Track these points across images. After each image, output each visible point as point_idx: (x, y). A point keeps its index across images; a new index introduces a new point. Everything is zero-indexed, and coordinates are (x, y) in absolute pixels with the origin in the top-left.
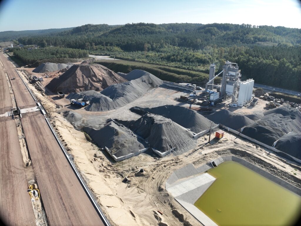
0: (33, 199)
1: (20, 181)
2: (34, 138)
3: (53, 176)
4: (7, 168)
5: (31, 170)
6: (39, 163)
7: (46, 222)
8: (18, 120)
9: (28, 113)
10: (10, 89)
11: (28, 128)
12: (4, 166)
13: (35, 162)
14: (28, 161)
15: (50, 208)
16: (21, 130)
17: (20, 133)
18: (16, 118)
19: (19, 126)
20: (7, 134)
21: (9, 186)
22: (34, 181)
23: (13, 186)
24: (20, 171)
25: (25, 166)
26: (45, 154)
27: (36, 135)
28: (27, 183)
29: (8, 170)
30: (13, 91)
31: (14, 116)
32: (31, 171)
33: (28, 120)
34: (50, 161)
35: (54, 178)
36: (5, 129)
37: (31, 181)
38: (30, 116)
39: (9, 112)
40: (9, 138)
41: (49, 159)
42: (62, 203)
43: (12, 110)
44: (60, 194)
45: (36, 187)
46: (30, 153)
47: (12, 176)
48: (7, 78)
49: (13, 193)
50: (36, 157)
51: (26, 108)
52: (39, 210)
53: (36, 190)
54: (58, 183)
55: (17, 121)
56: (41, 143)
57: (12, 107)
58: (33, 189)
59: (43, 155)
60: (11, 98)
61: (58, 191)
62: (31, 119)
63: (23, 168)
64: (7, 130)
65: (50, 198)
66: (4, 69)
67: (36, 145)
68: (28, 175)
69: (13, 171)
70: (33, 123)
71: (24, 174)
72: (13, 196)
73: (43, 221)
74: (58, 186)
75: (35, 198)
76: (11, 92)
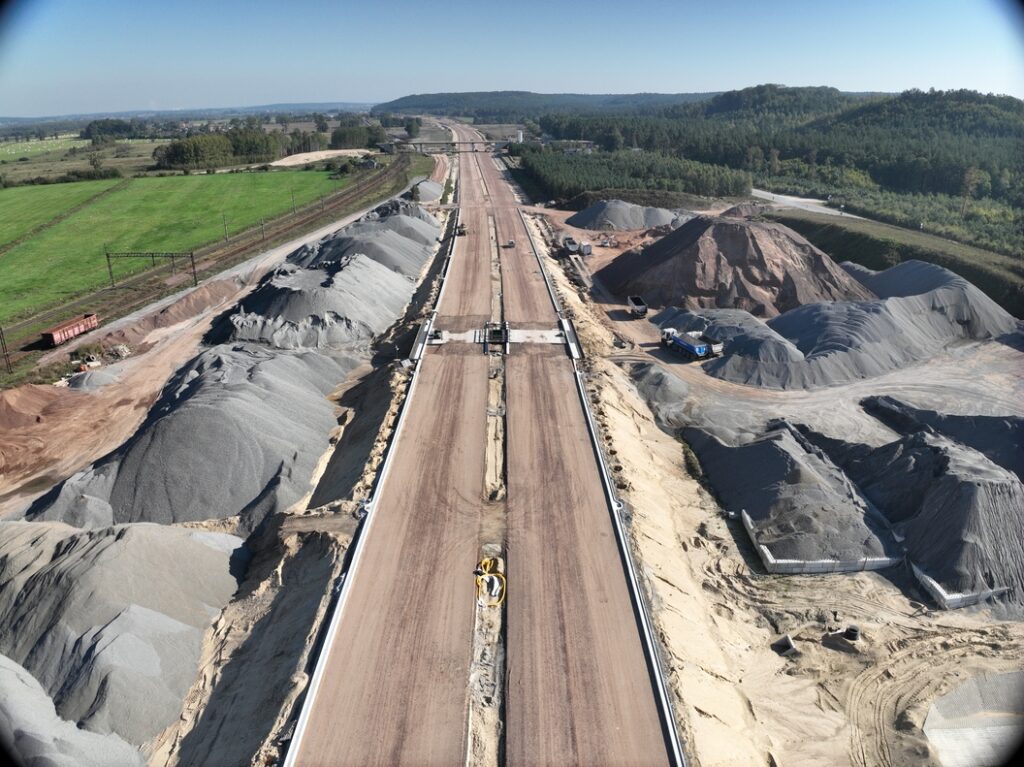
0: (483, 600)
1: (461, 537)
2: (529, 423)
3: (556, 552)
4: (435, 486)
5: (500, 513)
6: (527, 501)
7: (498, 682)
8: (499, 358)
9: (530, 345)
10: (493, 264)
11: (521, 388)
12: (430, 481)
13: (517, 495)
14: (498, 484)
15: (522, 645)
16: (500, 392)
17: (494, 400)
18: (493, 352)
19: (495, 376)
20: (459, 393)
21: (428, 541)
22: (498, 548)
23: (439, 545)
24: (467, 508)
25: (486, 498)
26: (549, 478)
27: (538, 416)
28: (480, 549)
29: (439, 495)
30: (500, 271)
31: (490, 347)
32: (499, 519)
33: (524, 365)
34: (559, 505)
35: (556, 559)
36: (458, 377)
37: (490, 545)
38: (531, 356)
39: (478, 331)
40: (462, 403)
41: (559, 496)
42: (559, 644)
43: (486, 326)
44: (561, 615)
45: (501, 568)
46: (509, 465)
47: (444, 515)
48: (492, 230)
49: (434, 565)
50: (522, 481)
51: (527, 328)
52: (490, 639)
53: (498, 577)
54: (564, 577)
55: (494, 360)
56: (548, 443)
57: (488, 318)
58: (489, 572)
59: (543, 480)
60: (492, 293)
61: (558, 603)
62: (532, 365)
63: (480, 503)
64: (462, 380)
65: (531, 615)
66: (488, 205)
67: (531, 445)
68: (488, 527)
69: (449, 501)
70: (536, 377)
71: (479, 520)
72: (431, 574)
73: (490, 677)
74: (563, 588)
75: (490, 600)
76: (496, 274)
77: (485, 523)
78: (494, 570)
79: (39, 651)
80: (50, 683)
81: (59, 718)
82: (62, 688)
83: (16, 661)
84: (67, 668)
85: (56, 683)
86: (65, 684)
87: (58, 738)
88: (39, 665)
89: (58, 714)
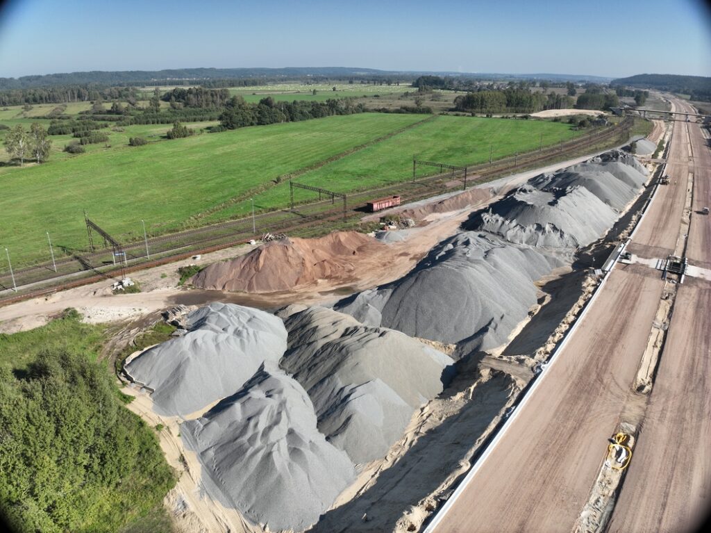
0: (610, 462)
1: (606, 411)
2: (686, 341)
3: (679, 447)
4: (597, 368)
5: (643, 404)
6: (667, 401)
7: (601, 525)
8: (673, 285)
9: (702, 280)
10: (685, 211)
11: (686, 313)
12: (594, 362)
13: (660, 394)
14: (647, 381)
15: (629, 506)
16: (668, 311)
17: (661, 316)
18: (670, 279)
19: (667, 298)
20: (634, 304)
21: (581, 404)
22: (633, 429)
23: (588, 410)
24: (618, 391)
25: (635, 388)
26: (690, 389)
27: (695, 338)
28: (618, 424)
29: (598, 375)
30: (690, 217)
31: (668, 274)
32: (640, 407)
33: (693, 295)
34: (692, 412)
35: (677, 453)
36: (636, 292)
37: (627, 424)
38: (701, 289)
39: (661, 260)
40: (634, 312)
41: (694, 405)
42: (658, 516)
43: (669, 258)
44: (666, 495)
45: (631, 444)
46: (659, 369)
47: (598, 390)
48: (690, 185)
49: (580, 423)
50: (667, 385)
51: (701, 267)
52: (606, 492)
53: (627, 450)
54: (679, 468)
55: (669, 286)
56: (696, 361)
57: (672, 252)
58: (621, 444)
59: (685, 389)
60: (679, 233)
61: (667, 485)
62: (700, 297)
63: (629, 391)
64: (639, 294)
65: (643, 487)
66: (691, 164)
67: (683, 358)
68: (630, 410)
69: (605, 381)
70: (701, 308)
71: (624, 403)
72: (575, 429)
73: (597, 519)
74: (675, 474)
75: (615, 464)
76: (686, 219)
77: (628, 406)
78: (625, 443)
79: (319, 387)
80: (319, 408)
81: (317, 430)
82: (325, 413)
83: (304, 388)
84: (331, 402)
85: (322, 409)
86: (327, 411)
87: (313, 441)
88: (316, 395)
89: (317, 427)
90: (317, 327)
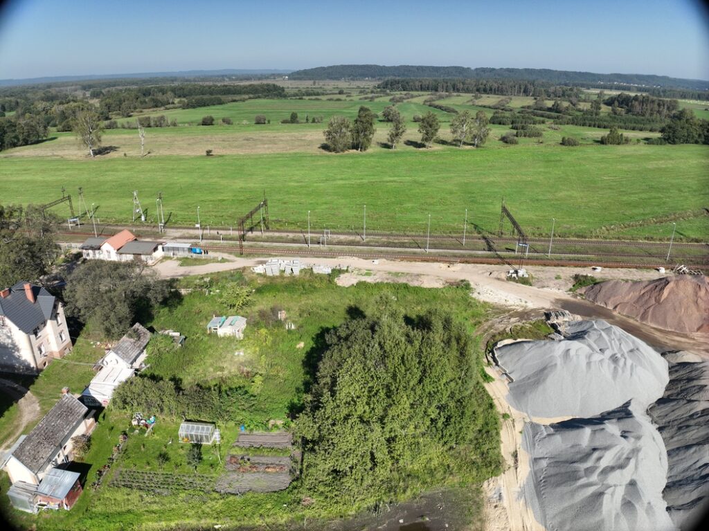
79: (682, 452)
80: (674, 472)
81: (662, 495)
82: (677, 481)
83: (666, 446)
84: (689, 473)
85: (676, 476)
86: (680, 481)
87: (652, 503)
88: (676, 459)
89: (663, 492)
90: (706, 386)
